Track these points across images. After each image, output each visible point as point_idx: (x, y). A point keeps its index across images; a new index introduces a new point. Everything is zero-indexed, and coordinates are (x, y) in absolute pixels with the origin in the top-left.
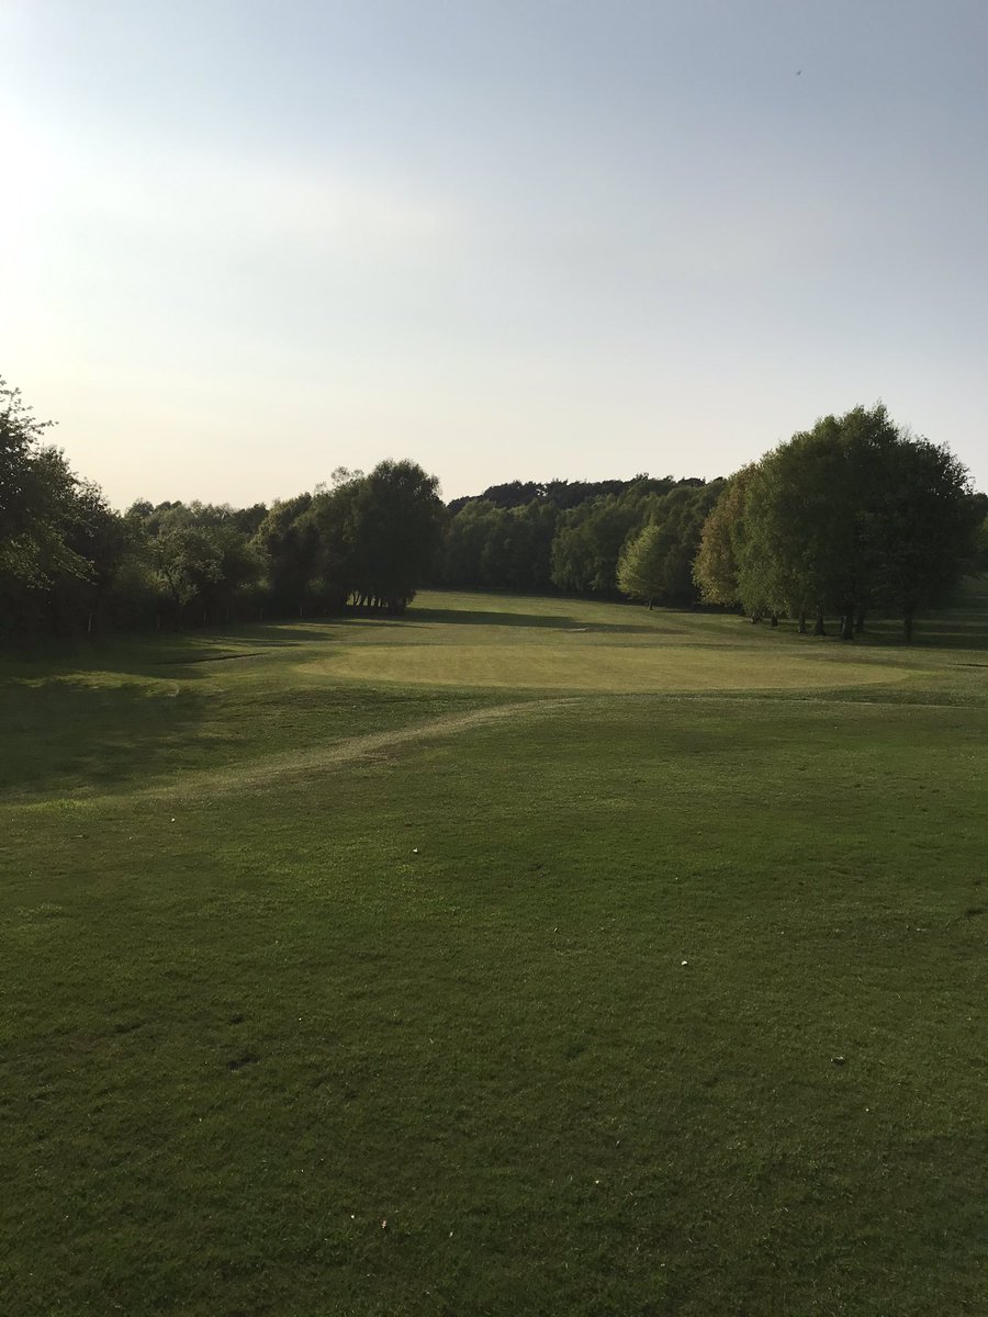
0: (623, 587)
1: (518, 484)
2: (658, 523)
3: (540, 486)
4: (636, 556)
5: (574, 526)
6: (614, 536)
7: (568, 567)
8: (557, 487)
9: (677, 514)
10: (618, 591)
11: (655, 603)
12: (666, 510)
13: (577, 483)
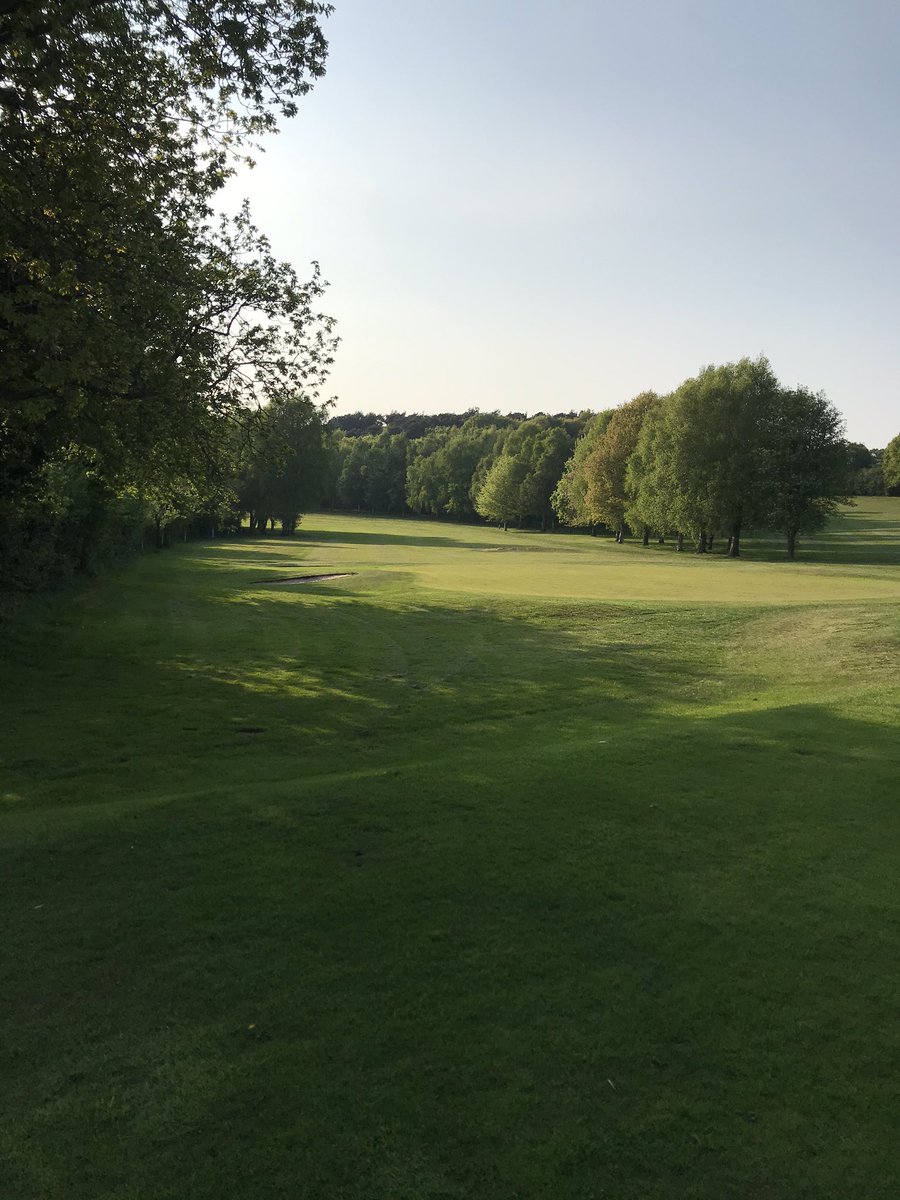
0: (482, 511)
1: (359, 415)
2: (511, 453)
3: (380, 417)
4: (493, 483)
5: (427, 454)
6: (467, 465)
7: (423, 492)
8: (395, 419)
9: (529, 446)
10: (477, 515)
11: (510, 525)
12: (515, 441)
13: (415, 415)
